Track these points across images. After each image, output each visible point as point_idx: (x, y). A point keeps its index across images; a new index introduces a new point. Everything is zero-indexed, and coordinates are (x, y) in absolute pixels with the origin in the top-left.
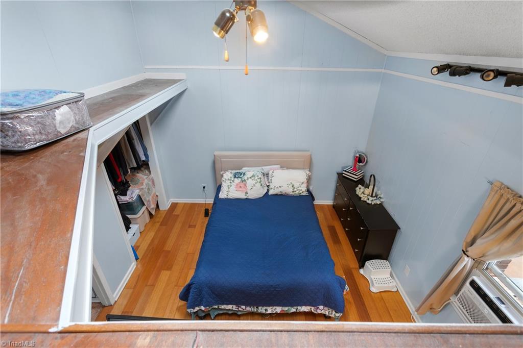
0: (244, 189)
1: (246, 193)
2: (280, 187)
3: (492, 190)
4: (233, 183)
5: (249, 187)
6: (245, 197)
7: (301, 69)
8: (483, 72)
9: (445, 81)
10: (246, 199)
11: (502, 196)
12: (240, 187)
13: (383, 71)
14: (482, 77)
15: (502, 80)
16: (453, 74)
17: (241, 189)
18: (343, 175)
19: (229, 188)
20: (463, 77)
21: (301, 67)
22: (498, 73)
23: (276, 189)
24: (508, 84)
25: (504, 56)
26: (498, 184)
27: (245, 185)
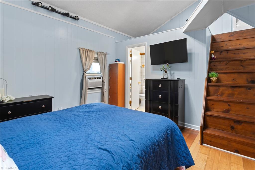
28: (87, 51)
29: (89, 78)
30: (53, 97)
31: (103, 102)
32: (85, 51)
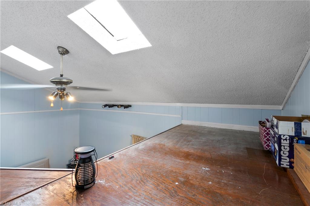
3: (132, 137)
7: (34, 112)
8: (118, 106)
9: (107, 110)
11: (135, 138)
13: (79, 109)
14: (118, 107)
15: (123, 107)
16: (109, 107)
18: (72, 164)
20: (112, 108)
21: (35, 111)
22: (122, 106)
24: (125, 108)
25: (121, 101)
26: (133, 135)
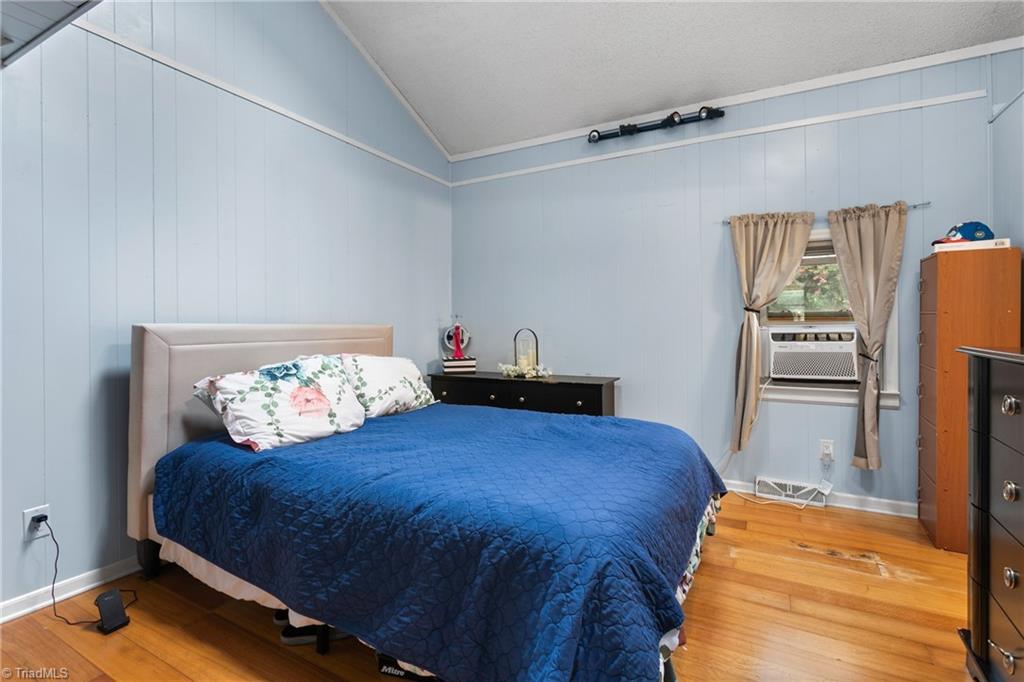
0: (320, 405)
1: (332, 415)
2: (391, 389)
4: (276, 397)
5: (332, 397)
6: (333, 428)
7: (347, 140)
10: (337, 433)
12: (308, 401)
13: (451, 184)
17: (310, 407)
19: (271, 413)
21: (347, 136)
23: (385, 397)
27: (319, 391)
28: (766, 224)
29: (773, 335)
30: (618, 379)
31: (861, 456)
32: (756, 224)
